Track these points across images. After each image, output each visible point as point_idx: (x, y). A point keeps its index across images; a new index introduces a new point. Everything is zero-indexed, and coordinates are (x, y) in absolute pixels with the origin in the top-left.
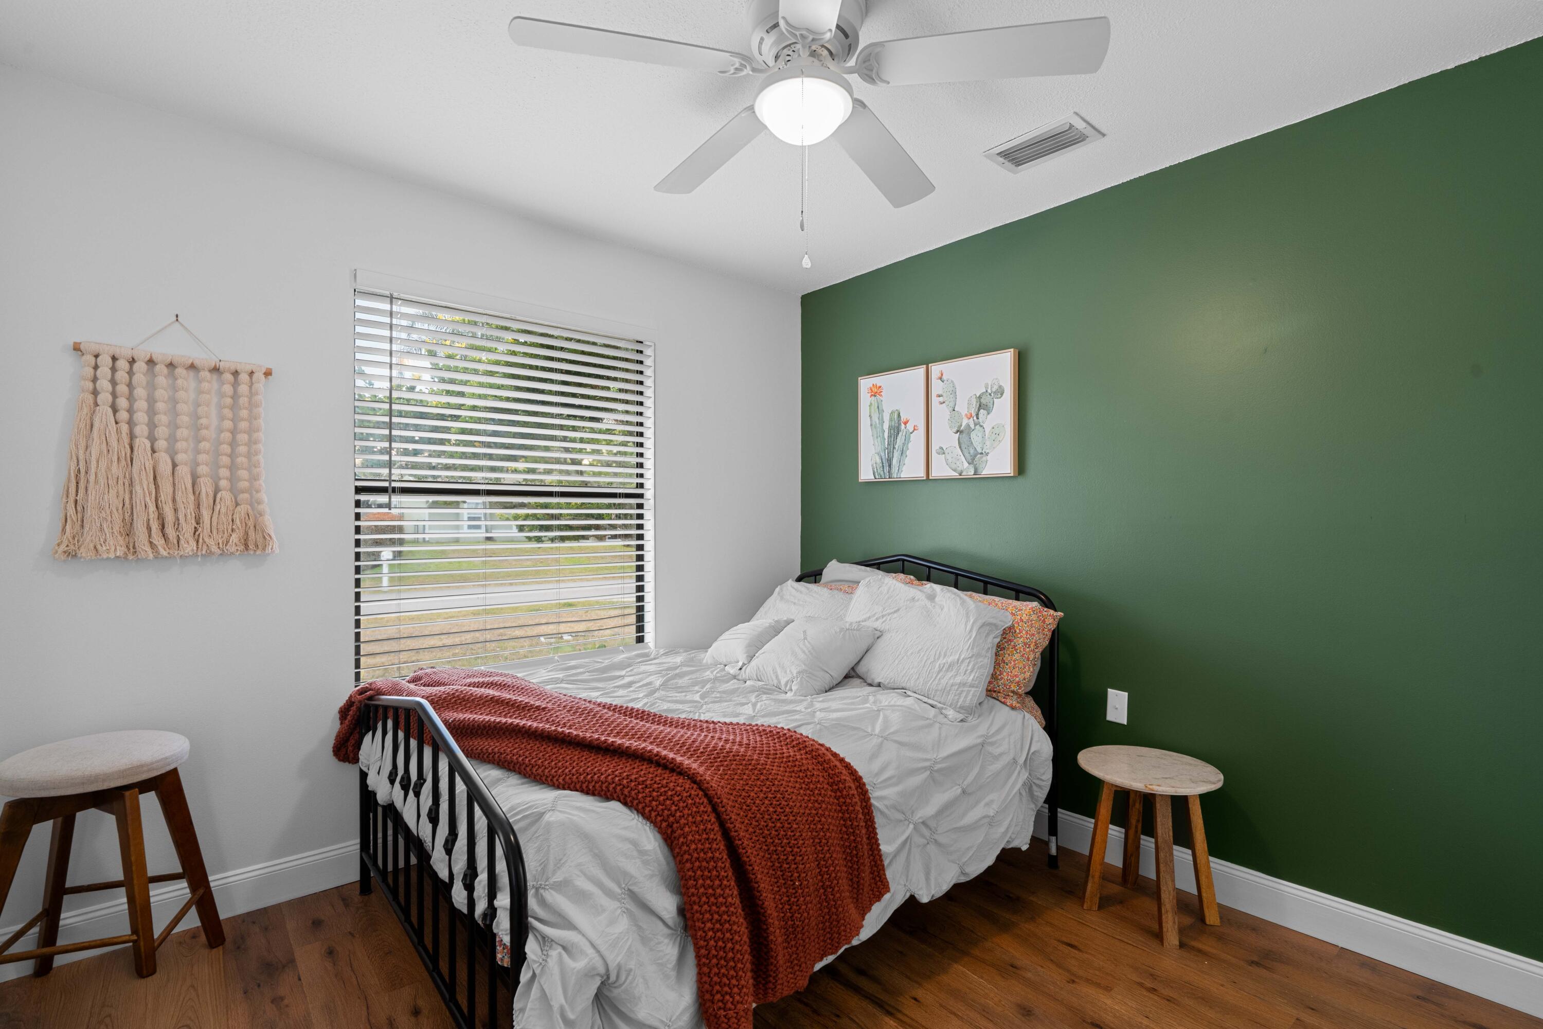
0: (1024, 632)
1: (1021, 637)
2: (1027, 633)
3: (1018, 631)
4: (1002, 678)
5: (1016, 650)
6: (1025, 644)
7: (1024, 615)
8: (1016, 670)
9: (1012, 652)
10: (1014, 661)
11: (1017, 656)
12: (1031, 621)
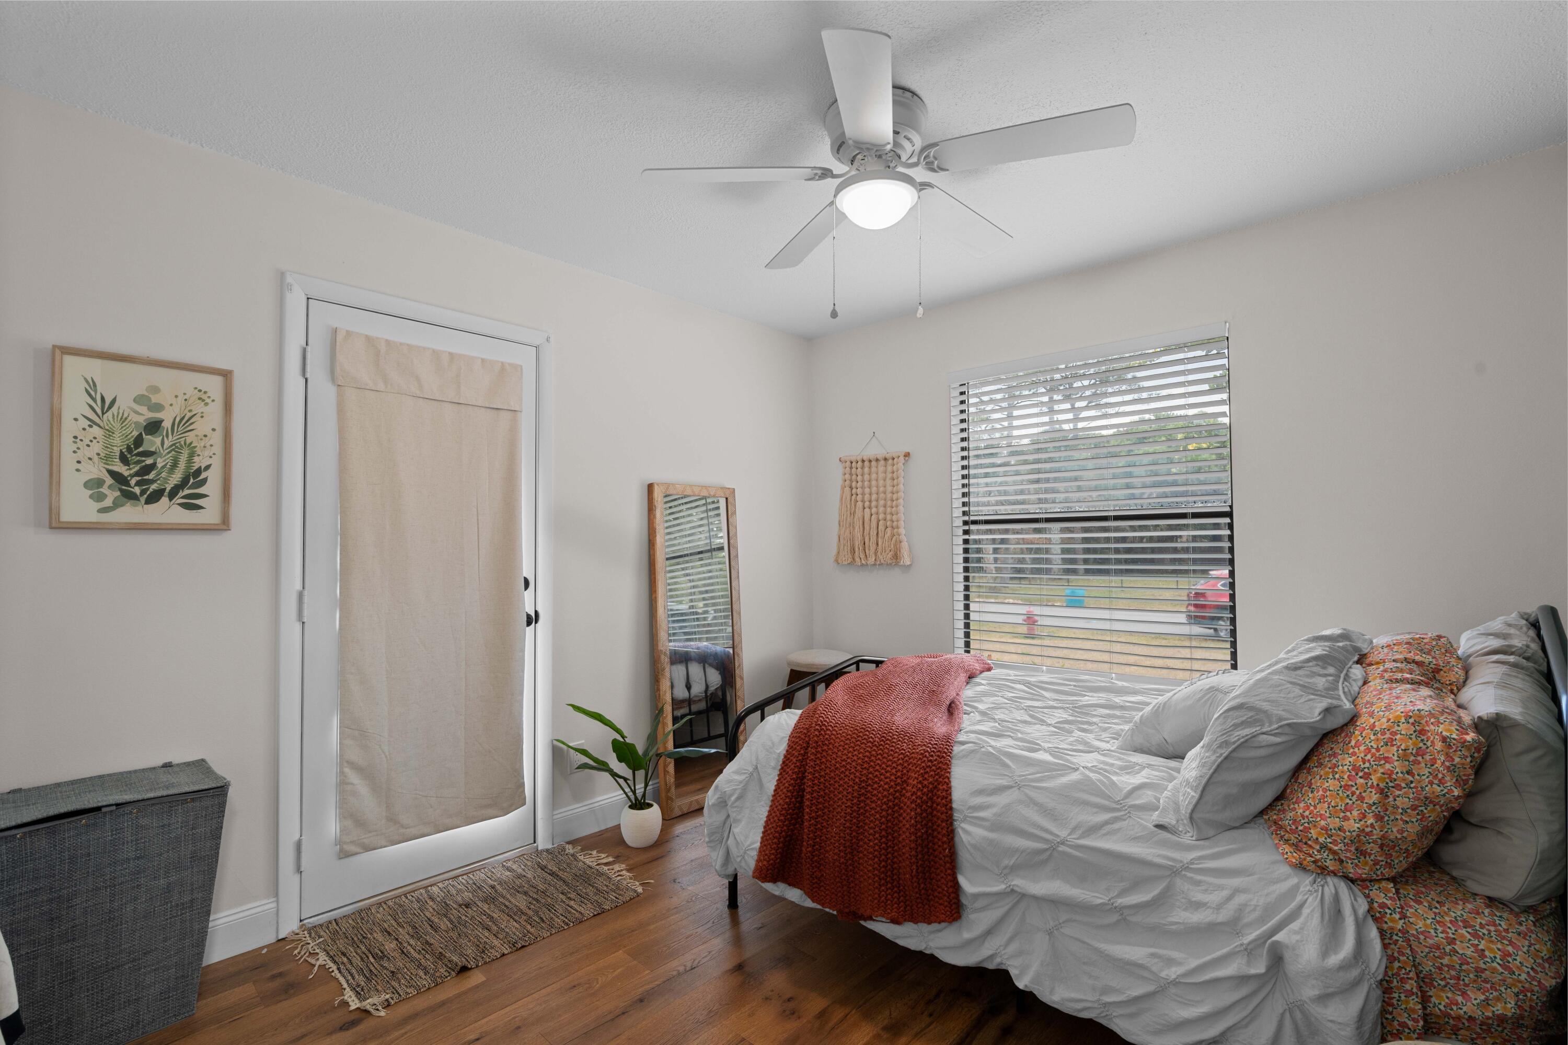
0: (1362, 748)
1: (1354, 754)
2: (1368, 750)
3: (1353, 743)
4: (1294, 809)
5: (1334, 773)
6: (1356, 769)
7: (1384, 720)
8: (1323, 809)
9: (1327, 773)
10: (1325, 790)
11: (1331, 784)
12: (1395, 733)
